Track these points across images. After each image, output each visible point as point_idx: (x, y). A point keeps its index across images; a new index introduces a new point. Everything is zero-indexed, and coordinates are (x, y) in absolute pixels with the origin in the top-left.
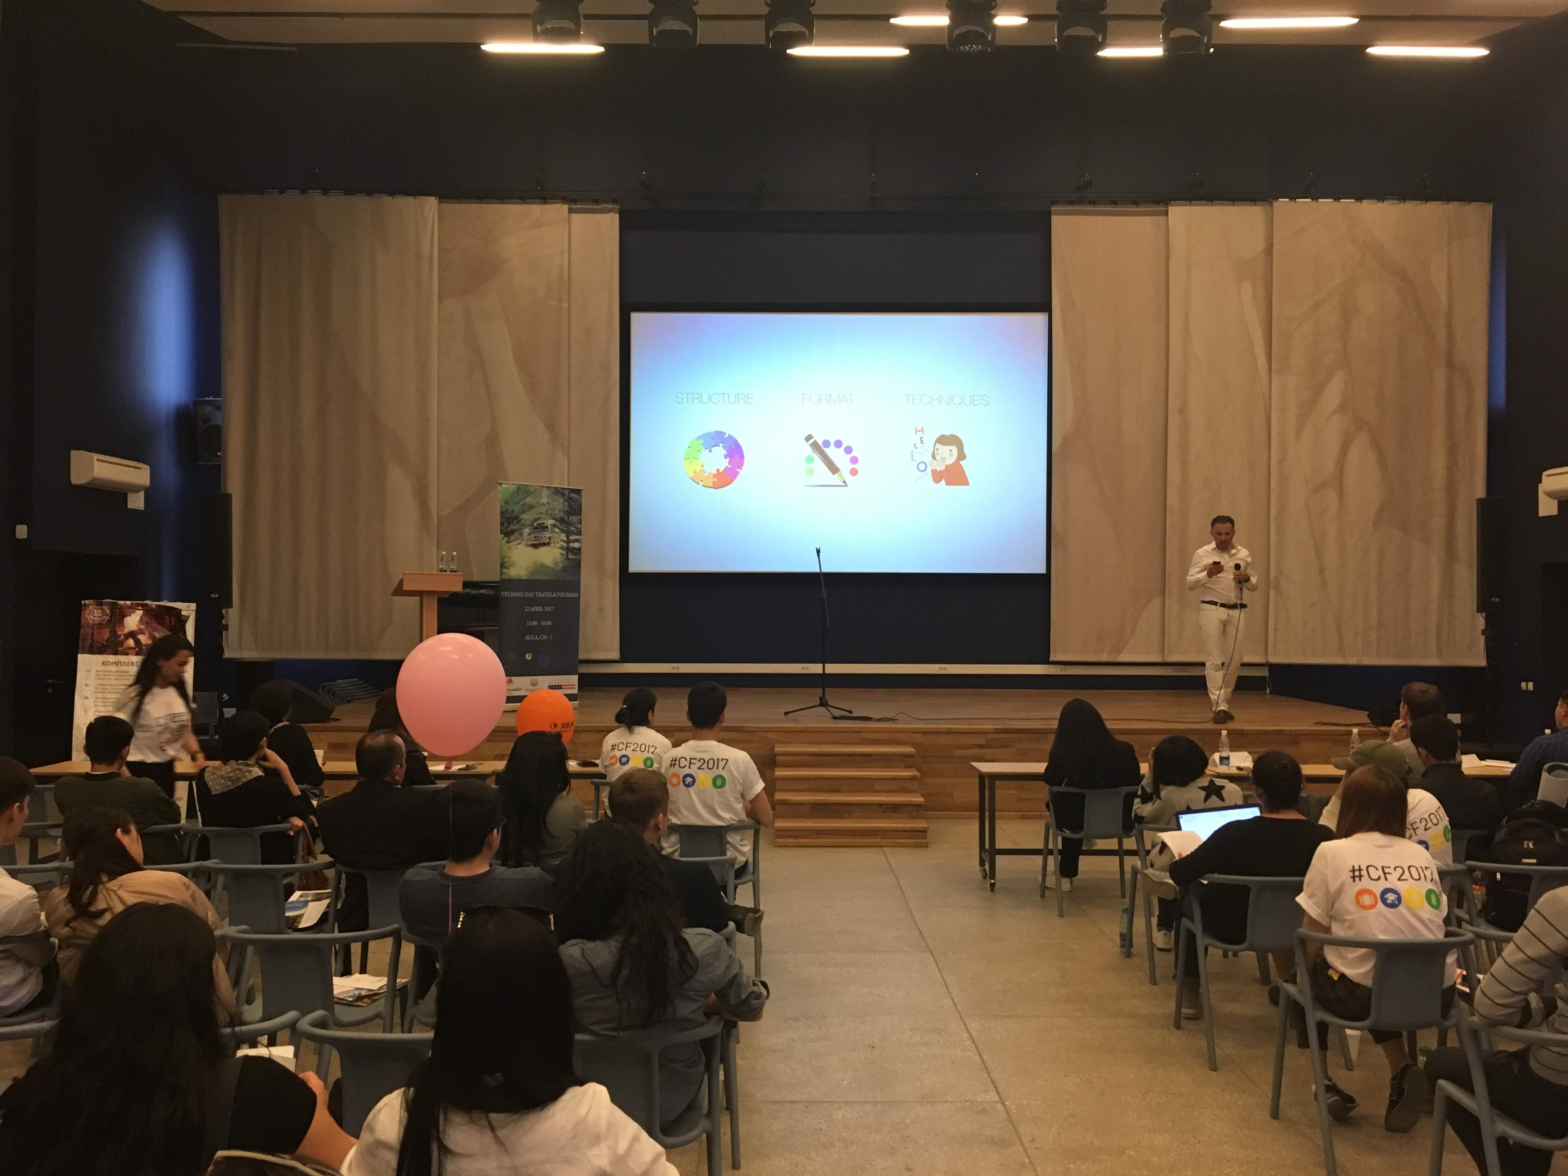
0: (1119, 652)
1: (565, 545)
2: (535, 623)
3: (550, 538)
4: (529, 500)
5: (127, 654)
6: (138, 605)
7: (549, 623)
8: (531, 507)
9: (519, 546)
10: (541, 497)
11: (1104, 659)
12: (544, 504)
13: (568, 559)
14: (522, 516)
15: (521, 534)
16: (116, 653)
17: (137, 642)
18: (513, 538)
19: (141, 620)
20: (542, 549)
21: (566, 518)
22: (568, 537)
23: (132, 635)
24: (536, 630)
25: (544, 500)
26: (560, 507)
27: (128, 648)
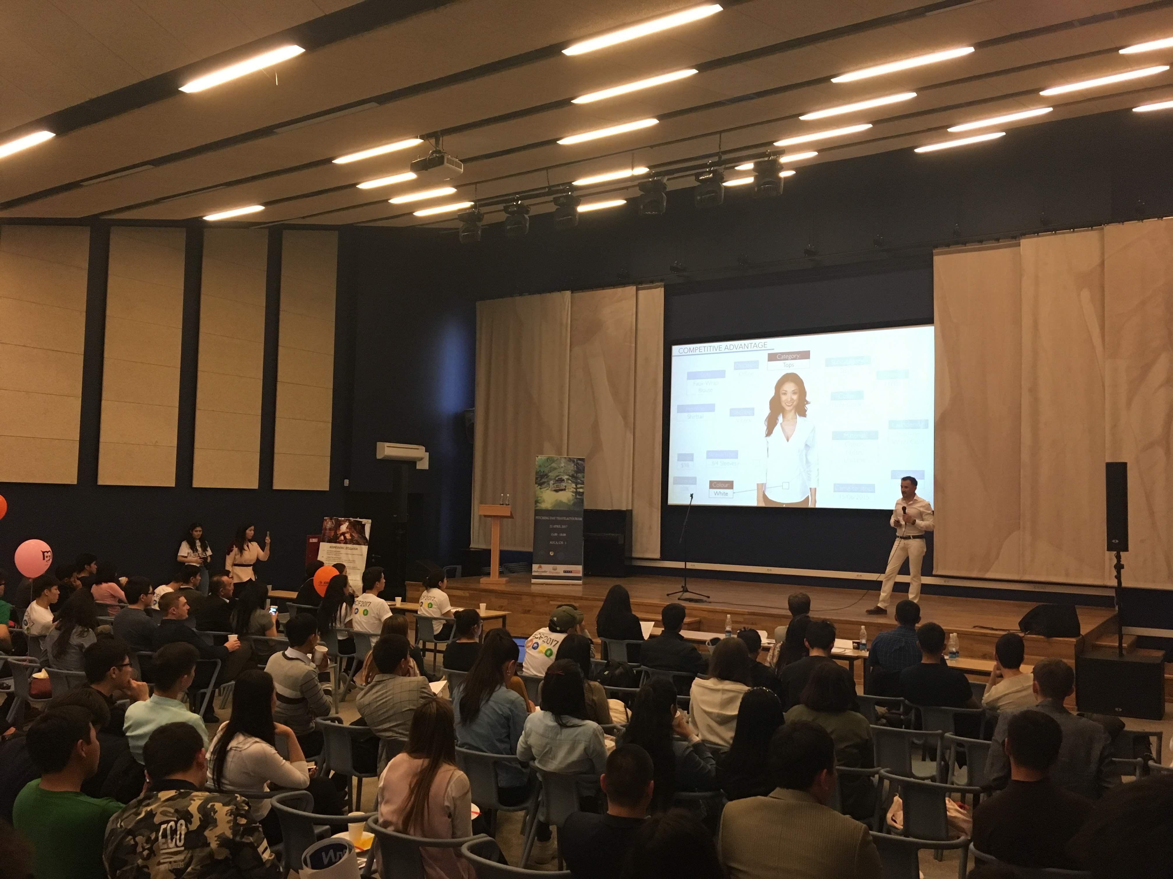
0: (987, 571)
1: (575, 490)
2: (556, 534)
3: (565, 486)
4: (554, 465)
5: (340, 543)
6: (347, 520)
7: (565, 535)
8: (555, 469)
9: (547, 491)
10: (560, 463)
11: (974, 575)
12: (562, 467)
13: (577, 498)
15: (549, 484)
16: (336, 543)
17: (345, 537)
18: (543, 486)
19: (347, 528)
20: (561, 492)
21: (575, 475)
22: (576, 486)
24: (558, 539)
25: (563, 465)
26: (572, 468)
27: (342, 540)
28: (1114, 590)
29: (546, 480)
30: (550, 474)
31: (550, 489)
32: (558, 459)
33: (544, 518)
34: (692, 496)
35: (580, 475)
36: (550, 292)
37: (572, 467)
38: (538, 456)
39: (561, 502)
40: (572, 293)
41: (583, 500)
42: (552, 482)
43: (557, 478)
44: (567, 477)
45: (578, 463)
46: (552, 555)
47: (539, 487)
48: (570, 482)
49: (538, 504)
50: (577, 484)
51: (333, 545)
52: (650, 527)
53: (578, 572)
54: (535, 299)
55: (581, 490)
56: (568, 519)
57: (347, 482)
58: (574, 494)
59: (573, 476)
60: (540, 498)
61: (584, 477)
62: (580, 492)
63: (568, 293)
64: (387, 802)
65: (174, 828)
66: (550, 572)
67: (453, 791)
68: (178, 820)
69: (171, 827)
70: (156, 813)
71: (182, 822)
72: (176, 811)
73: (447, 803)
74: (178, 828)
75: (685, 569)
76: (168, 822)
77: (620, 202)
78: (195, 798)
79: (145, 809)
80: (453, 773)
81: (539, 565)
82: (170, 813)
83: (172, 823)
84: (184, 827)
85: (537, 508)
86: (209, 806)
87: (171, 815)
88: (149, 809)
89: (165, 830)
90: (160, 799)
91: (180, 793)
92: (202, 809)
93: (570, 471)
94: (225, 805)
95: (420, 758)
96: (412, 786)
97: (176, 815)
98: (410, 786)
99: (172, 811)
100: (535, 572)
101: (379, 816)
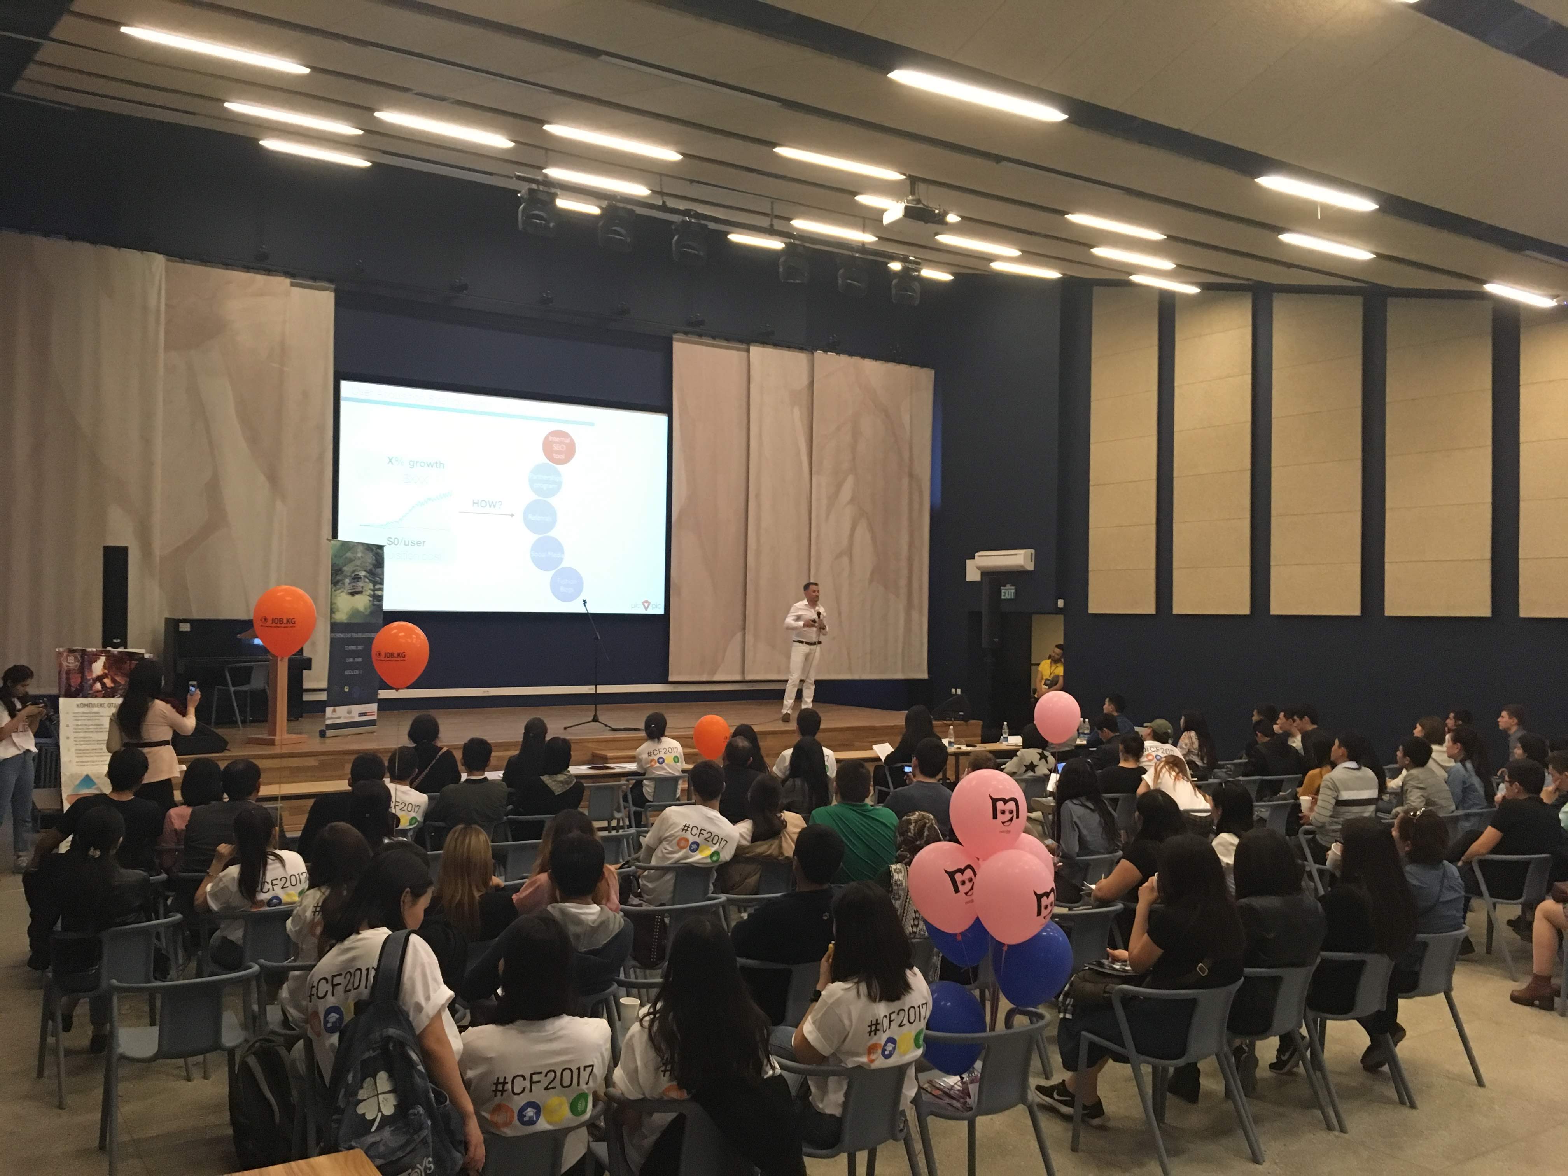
0: (714, 673)
1: (372, 593)
2: (351, 660)
3: (362, 587)
4: (349, 555)
5: (96, 697)
6: (103, 652)
7: (360, 660)
8: (351, 561)
9: (342, 594)
10: (357, 552)
11: (704, 679)
12: (359, 558)
13: (374, 605)
14: (345, 569)
15: (344, 584)
16: (85, 696)
17: (103, 685)
18: (338, 587)
19: (104, 667)
20: (357, 596)
21: (374, 569)
22: (374, 586)
23: (100, 679)
24: (352, 666)
25: (359, 555)
26: (370, 561)
27: (98, 691)
29: (341, 578)
31: (346, 591)
32: (354, 546)
33: (340, 635)
35: (379, 571)
37: (369, 558)
39: (357, 611)
40: (166, 260)
42: (347, 581)
43: (353, 575)
44: (364, 573)
45: (377, 553)
46: (347, 691)
47: (335, 588)
48: (367, 580)
49: (335, 615)
50: (375, 583)
51: (83, 700)
53: (372, 713)
55: (380, 593)
56: (364, 636)
58: (371, 599)
59: (370, 572)
60: (336, 606)
62: (378, 596)
63: (159, 260)
66: (345, 718)
81: (332, 708)
85: (333, 621)
93: (367, 565)
100: (329, 719)
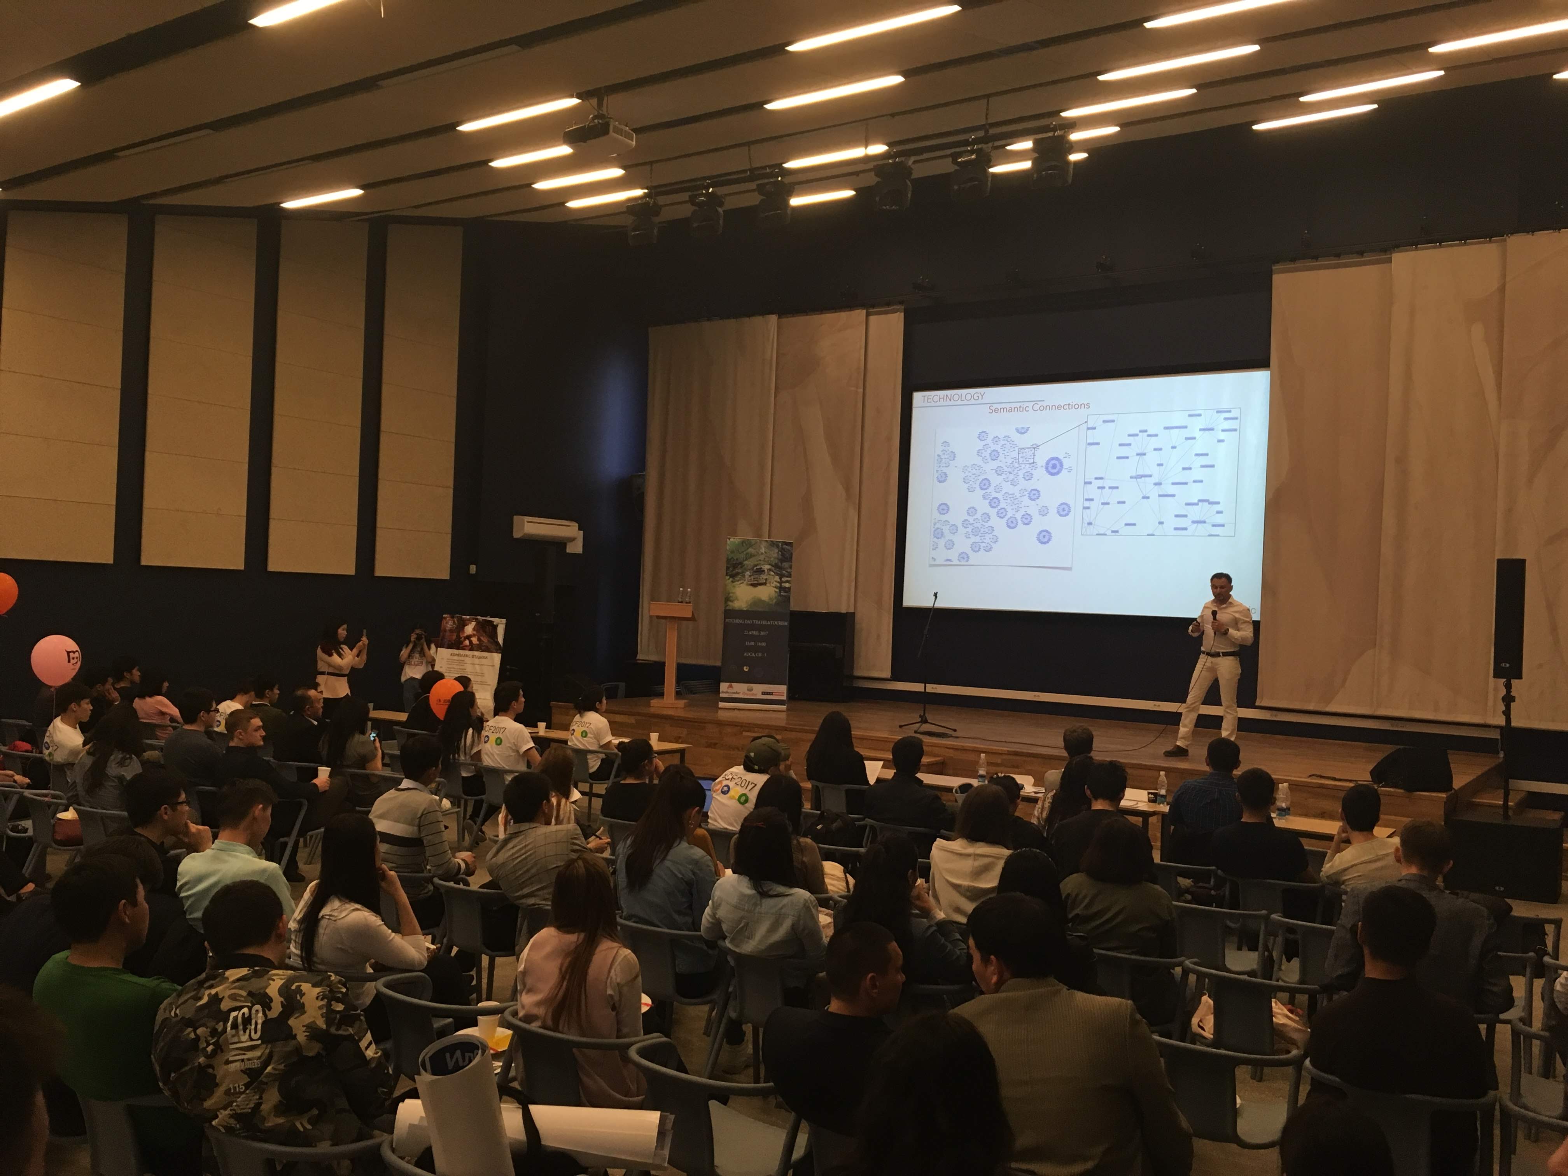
0: (1329, 701)
1: (779, 585)
2: (752, 643)
3: (766, 579)
4: (751, 550)
5: (464, 650)
6: (474, 619)
7: (764, 644)
8: (752, 556)
9: (741, 585)
10: (761, 548)
12: (762, 554)
13: (780, 596)
15: (744, 576)
16: (458, 649)
17: (471, 642)
18: (737, 579)
19: (474, 629)
20: (760, 587)
21: (780, 564)
22: (780, 579)
23: (468, 637)
24: (756, 649)
25: (763, 550)
26: (776, 555)
27: (466, 646)
28: (1498, 731)
29: (740, 571)
30: (746, 562)
31: (745, 582)
32: (756, 542)
33: (737, 621)
34: (936, 595)
35: (786, 565)
36: (749, 316)
37: (775, 553)
38: (729, 539)
39: (760, 601)
40: (779, 318)
41: (789, 598)
42: (748, 573)
43: (755, 569)
44: (768, 567)
45: (783, 549)
46: (747, 670)
47: (731, 579)
48: (772, 573)
49: (730, 603)
50: (781, 576)
51: (456, 651)
52: (879, 636)
53: (781, 694)
54: (731, 324)
55: (787, 585)
56: (769, 623)
57: (473, 569)
58: (777, 590)
59: (776, 566)
60: (731, 595)
61: (791, 567)
62: (785, 588)
63: (773, 318)
64: (530, 991)
65: (246, 1016)
66: (744, 694)
67: (617, 975)
68: (253, 1005)
69: (244, 1014)
70: (223, 997)
71: (258, 1007)
72: (250, 994)
73: (609, 992)
74: (253, 1016)
75: (925, 694)
76: (239, 1008)
77: (847, 193)
78: (274, 978)
79: (207, 992)
80: (617, 952)
81: (728, 684)
82: (242, 996)
83: (245, 1010)
84: (260, 1014)
85: (727, 608)
86: (293, 987)
87: (243, 999)
88: (213, 991)
89: (236, 1018)
90: (227, 978)
91: (255, 972)
92: (284, 991)
93: (772, 559)
94: (314, 986)
95: (574, 933)
96: (564, 969)
97: (250, 998)
98: (561, 969)
99: (244, 993)
100: (723, 692)
101: (519, 1007)
